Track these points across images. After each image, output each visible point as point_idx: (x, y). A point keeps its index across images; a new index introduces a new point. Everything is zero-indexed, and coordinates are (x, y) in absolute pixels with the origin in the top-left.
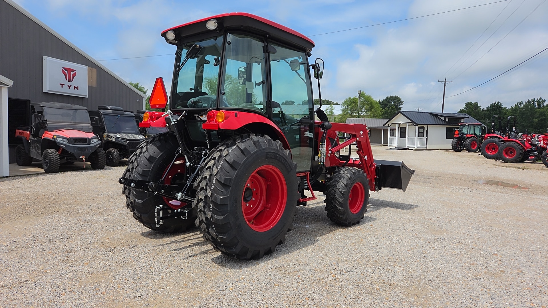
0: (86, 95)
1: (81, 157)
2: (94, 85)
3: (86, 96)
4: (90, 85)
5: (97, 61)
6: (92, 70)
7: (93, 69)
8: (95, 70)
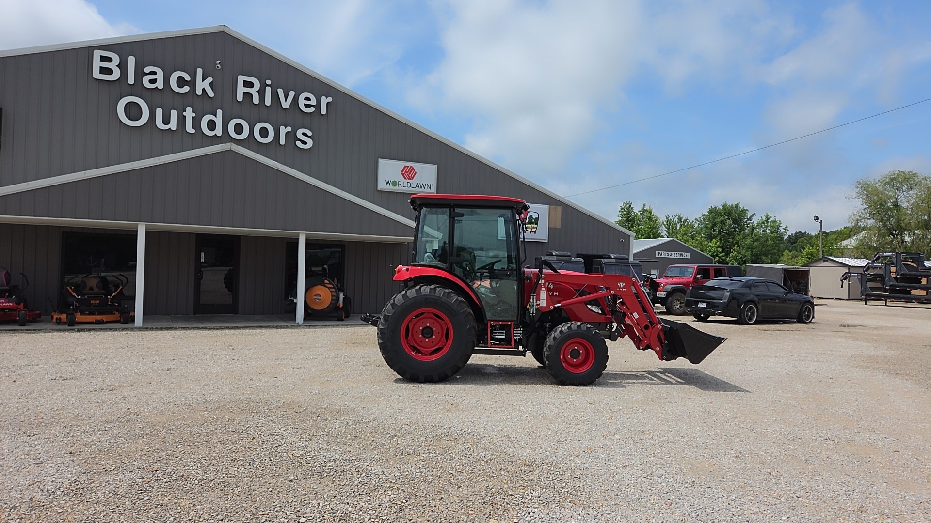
0: (545, 238)
2: (558, 226)
3: (546, 240)
4: (552, 226)
5: (563, 198)
6: (556, 208)
7: (558, 207)
8: (559, 208)
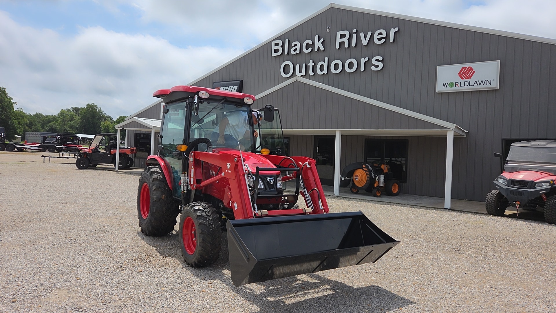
1: (515, 202)
